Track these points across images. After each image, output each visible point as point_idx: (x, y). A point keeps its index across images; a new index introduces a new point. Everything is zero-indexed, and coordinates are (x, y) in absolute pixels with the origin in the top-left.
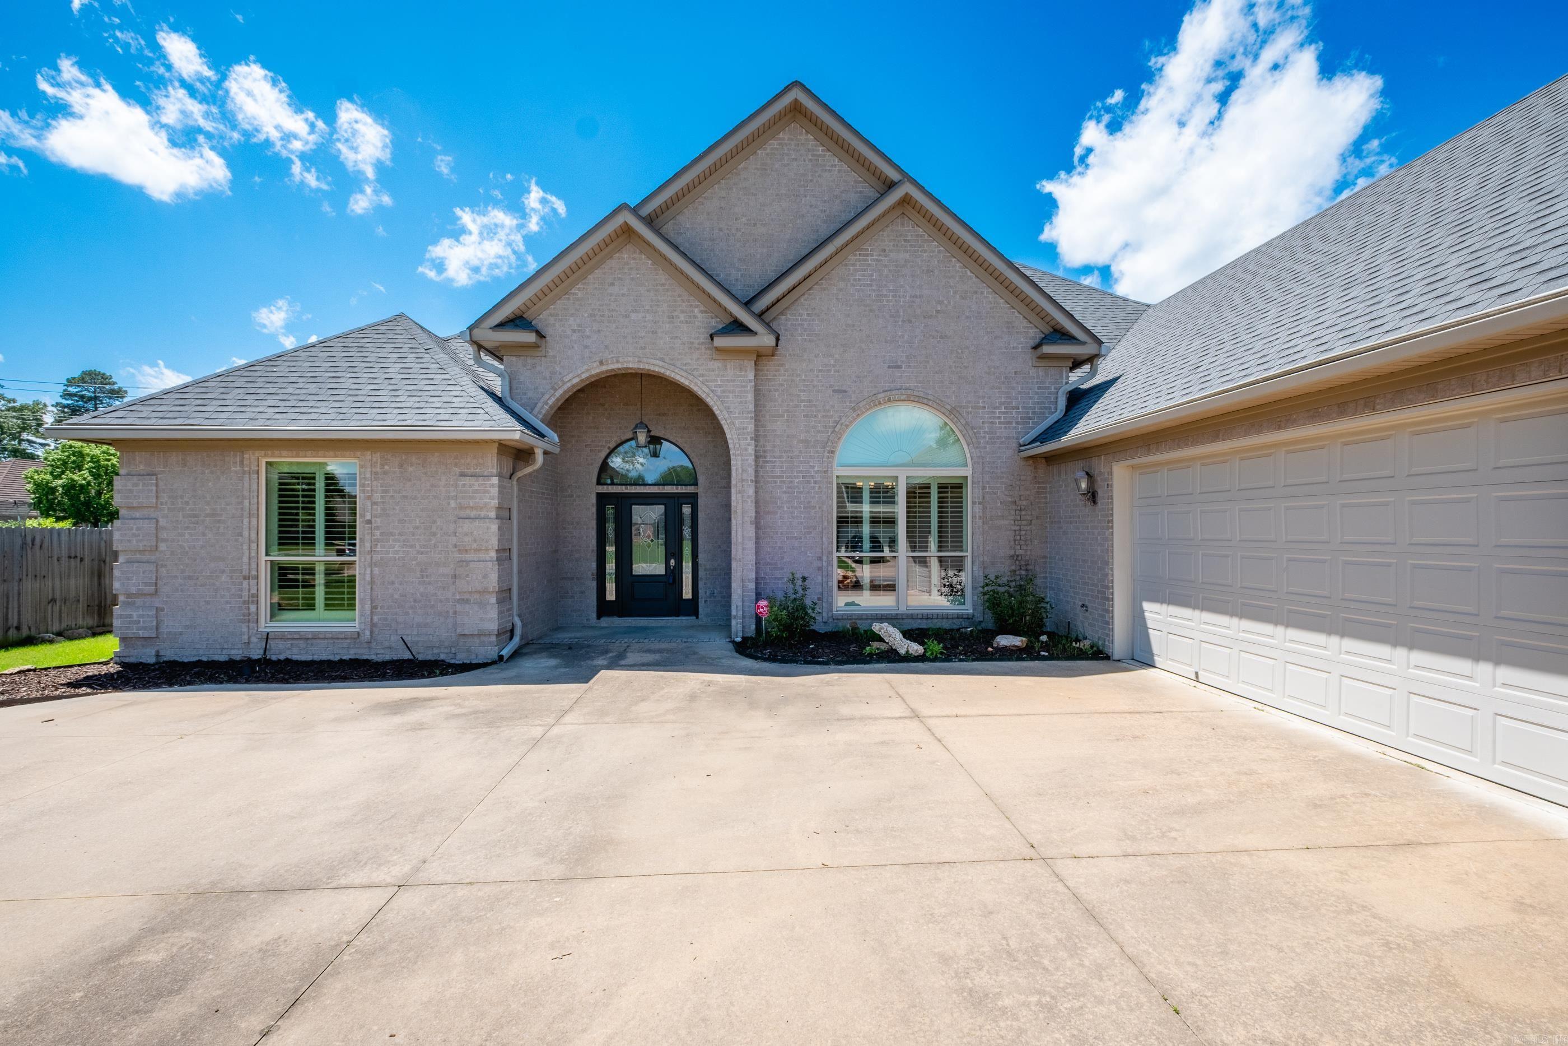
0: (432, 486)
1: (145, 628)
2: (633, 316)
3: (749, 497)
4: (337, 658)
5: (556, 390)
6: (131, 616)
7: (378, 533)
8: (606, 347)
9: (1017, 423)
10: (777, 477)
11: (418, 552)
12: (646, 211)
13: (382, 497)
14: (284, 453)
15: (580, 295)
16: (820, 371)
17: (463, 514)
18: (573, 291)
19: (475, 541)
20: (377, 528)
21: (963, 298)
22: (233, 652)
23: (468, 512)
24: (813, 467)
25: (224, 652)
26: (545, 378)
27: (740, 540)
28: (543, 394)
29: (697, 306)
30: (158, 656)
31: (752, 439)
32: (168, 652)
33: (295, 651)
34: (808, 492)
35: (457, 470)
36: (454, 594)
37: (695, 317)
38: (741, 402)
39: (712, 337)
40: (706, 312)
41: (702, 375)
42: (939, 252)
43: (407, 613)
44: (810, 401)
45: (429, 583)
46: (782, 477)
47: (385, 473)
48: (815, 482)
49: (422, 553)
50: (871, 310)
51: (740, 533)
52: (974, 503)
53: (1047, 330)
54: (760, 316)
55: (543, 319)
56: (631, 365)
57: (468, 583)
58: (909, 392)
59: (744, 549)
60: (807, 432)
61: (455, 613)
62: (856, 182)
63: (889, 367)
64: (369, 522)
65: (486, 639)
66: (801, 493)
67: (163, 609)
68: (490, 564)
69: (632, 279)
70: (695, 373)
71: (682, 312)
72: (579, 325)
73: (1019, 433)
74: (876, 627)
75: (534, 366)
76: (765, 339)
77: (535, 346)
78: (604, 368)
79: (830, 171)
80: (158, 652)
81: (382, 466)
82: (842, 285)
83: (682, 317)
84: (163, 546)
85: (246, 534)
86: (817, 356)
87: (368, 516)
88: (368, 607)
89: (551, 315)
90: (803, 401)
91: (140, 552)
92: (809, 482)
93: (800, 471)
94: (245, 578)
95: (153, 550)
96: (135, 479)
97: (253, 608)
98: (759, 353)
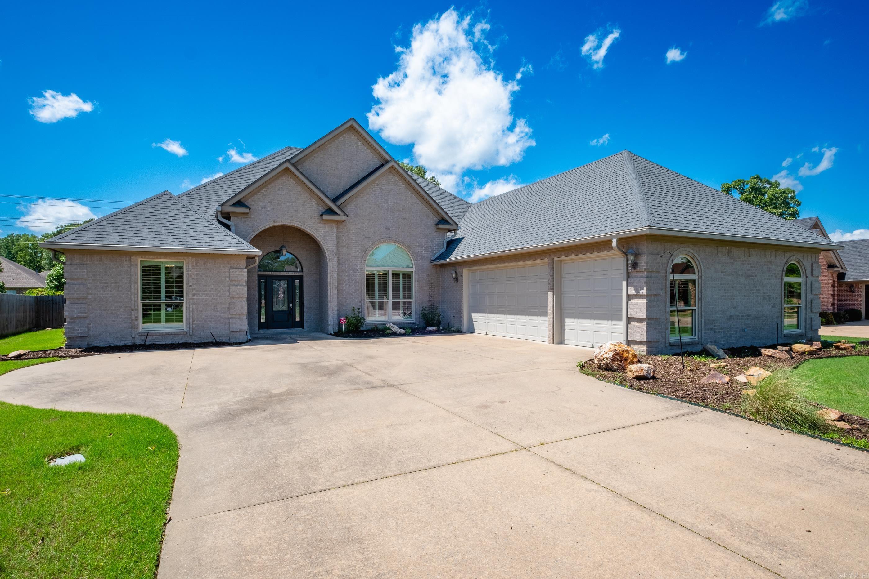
0: (218, 272)
1: (80, 333)
2: (288, 204)
3: (335, 278)
4: (177, 342)
5: (255, 232)
6: (74, 327)
7: (194, 291)
8: (277, 216)
9: (430, 252)
11: (212, 299)
12: (293, 161)
13: (196, 276)
14: (151, 257)
15: (265, 193)
16: (360, 229)
17: (231, 283)
18: (263, 191)
19: (238, 294)
20: (194, 289)
21: (411, 205)
22: (126, 342)
23: (234, 282)
24: (358, 266)
25: (122, 342)
26: (250, 227)
27: (332, 295)
28: (249, 234)
29: (314, 202)
30: (88, 345)
31: (336, 255)
32: (93, 343)
33: (157, 341)
34: (356, 276)
35: (229, 266)
36: (228, 316)
37: (313, 206)
38: (331, 241)
39: (321, 215)
40: (317, 204)
41: (316, 229)
42: (403, 187)
43: (208, 324)
44: (356, 241)
45: (218, 311)
46: (345, 270)
47: (198, 266)
48: (358, 272)
49: (214, 299)
50: (379, 207)
51: (332, 292)
52: (415, 281)
53: (440, 219)
54: (338, 207)
55: (248, 202)
56: (287, 224)
57: (235, 311)
58: (393, 239)
59: (333, 298)
60: (355, 252)
61: (229, 323)
62: (373, 157)
63: (385, 229)
64: (191, 286)
65: (242, 333)
66: (353, 276)
67: (90, 324)
68: (244, 303)
69: (287, 188)
70: (314, 228)
71: (308, 203)
72: (264, 206)
73: (431, 256)
74: (388, 325)
75: (245, 222)
76: (343, 217)
77: (248, 213)
78: (275, 224)
79: (363, 152)
80: (88, 343)
81: (196, 263)
82: (368, 196)
83: (308, 205)
84: (90, 297)
85: (133, 291)
86: (359, 223)
87: (191, 284)
88: (191, 321)
89: (252, 201)
90: (353, 241)
91: (77, 299)
92: (356, 272)
93: (353, 268)
94: (132, 310)
95: (85, 298)
96: (75, 267)
97: (136, 323)
98: (339, 222)
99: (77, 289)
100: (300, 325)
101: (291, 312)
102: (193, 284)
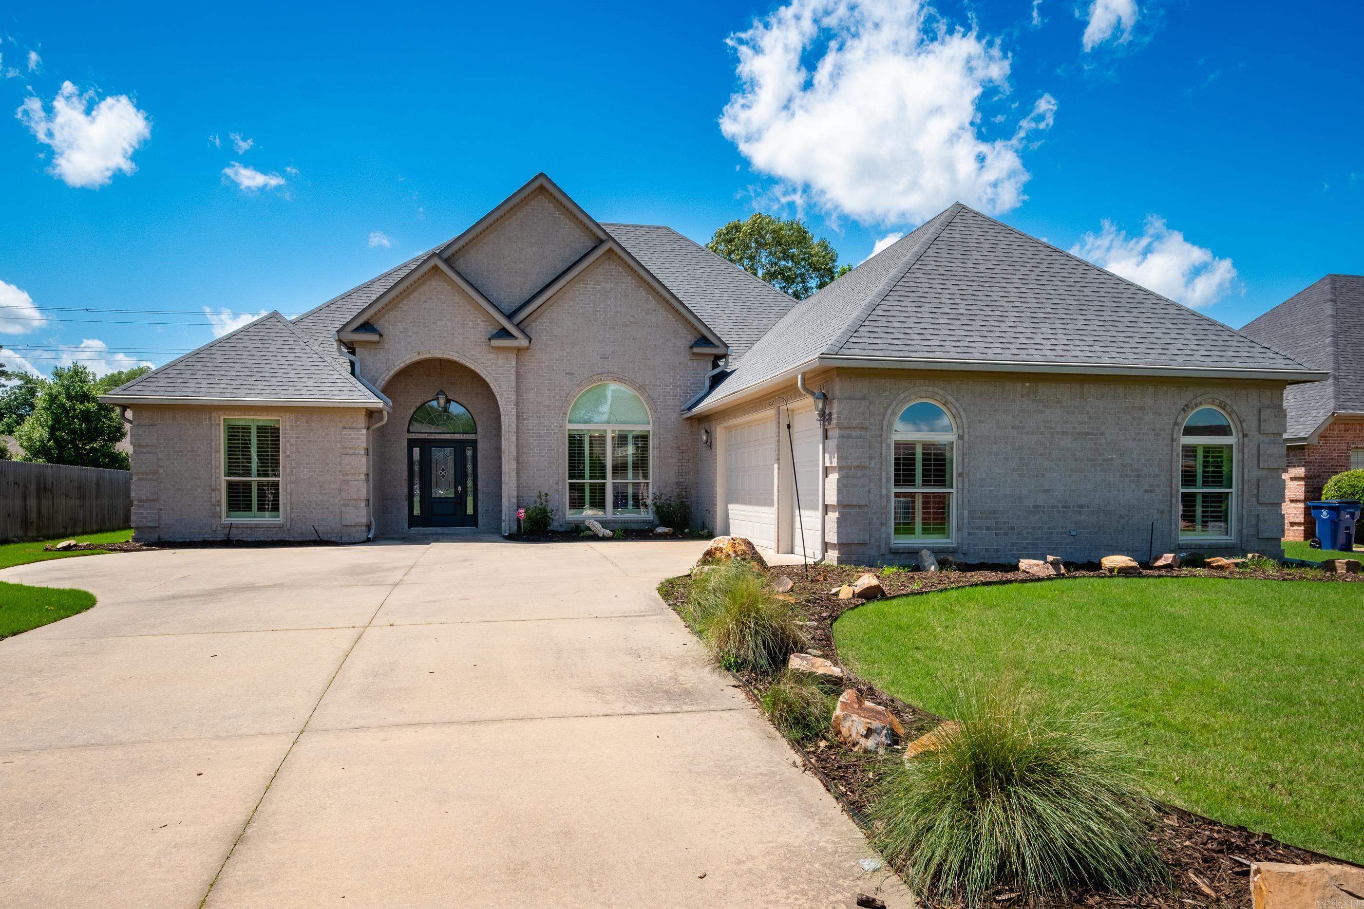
0: (326, 434)
1: (151, 521)
2: (439, 323)
3: (513, 442)
4: (270, 539)
5: (389, 371)
6: (142, 514)
7: (294, 463)
8: (422, 344)
9: (680, 396)
10: (530, 430)
11: (318, 475)
12: (446, 255)
13: (296, 441)
14: (236, 413)
15: (404, 308)
16: (557, 360)
17: (344, 452)
18: (400, 306)
19: (353, 468)
20: (294, 460)
21: (647, 314)
22: (206, 536)
23: (348, 451)
24: (553, 423)
25: (200, 535)
26: (383, 363)
27: (507, 471)
28: (381, 374)
29: (480, 318)
30: (159, 538)
31: (514, 405)
32: (165, 536)
33: (244, 535)
34: (550, 440)
35: (341, 425)
36: (339, 501)
37: (479, 325)
38: (508, 381)
39: (489, 339)
40: (485, 321)
41: (483, 363)
42: (632, 283)
43: (312, 512)
44: (551, 380)
45: (325, 494)
46: (533, 430)
47: (298, 426)
48: (554, 433)
49: (320, 476)
50: (591, 321)
51: (507, 466)
52: (653, 448)
53: (699, 337)
54: (518, 325)
55: (380, 325)
56: (438, 355)
57: (348, 494)
58: (614, 375)
59: (509, 477)
60: (550, 400)
61: (341, 512)
62: (578, 237)
63: (601, 358)
64: (288, 456)
65: (359, 528)
66: (545, 440)
67: (161, 510)
68: (361, 482)
69: (438, 298)
70: (479, 362)
71: (471, 321)
72: (404, 328)
73: (681, 403)
74: (587, 523)
75: (375, 355)
76: (523, 342)
77: (378, 342)
78: (421, 357)
80: (159, 535)
81: (296, 422)
82: (571, 303)
83: (470, 324)
84: (161, 471)
85: (213, 463)
86: (555, 350)
87: (288, 453)
88: (289, 508)
89: (386, 321)
90: (546, 380)
91: (147, 473)
92: (550, 433)
93: (545, 426)
94: (213, 490)
95: (156, 472)
96: (144, 428)
97: (218, 509)
98: (519, 350)
99: (146, 459)
100: (473, 521)
101: (460, 500)
102: (291, 453)
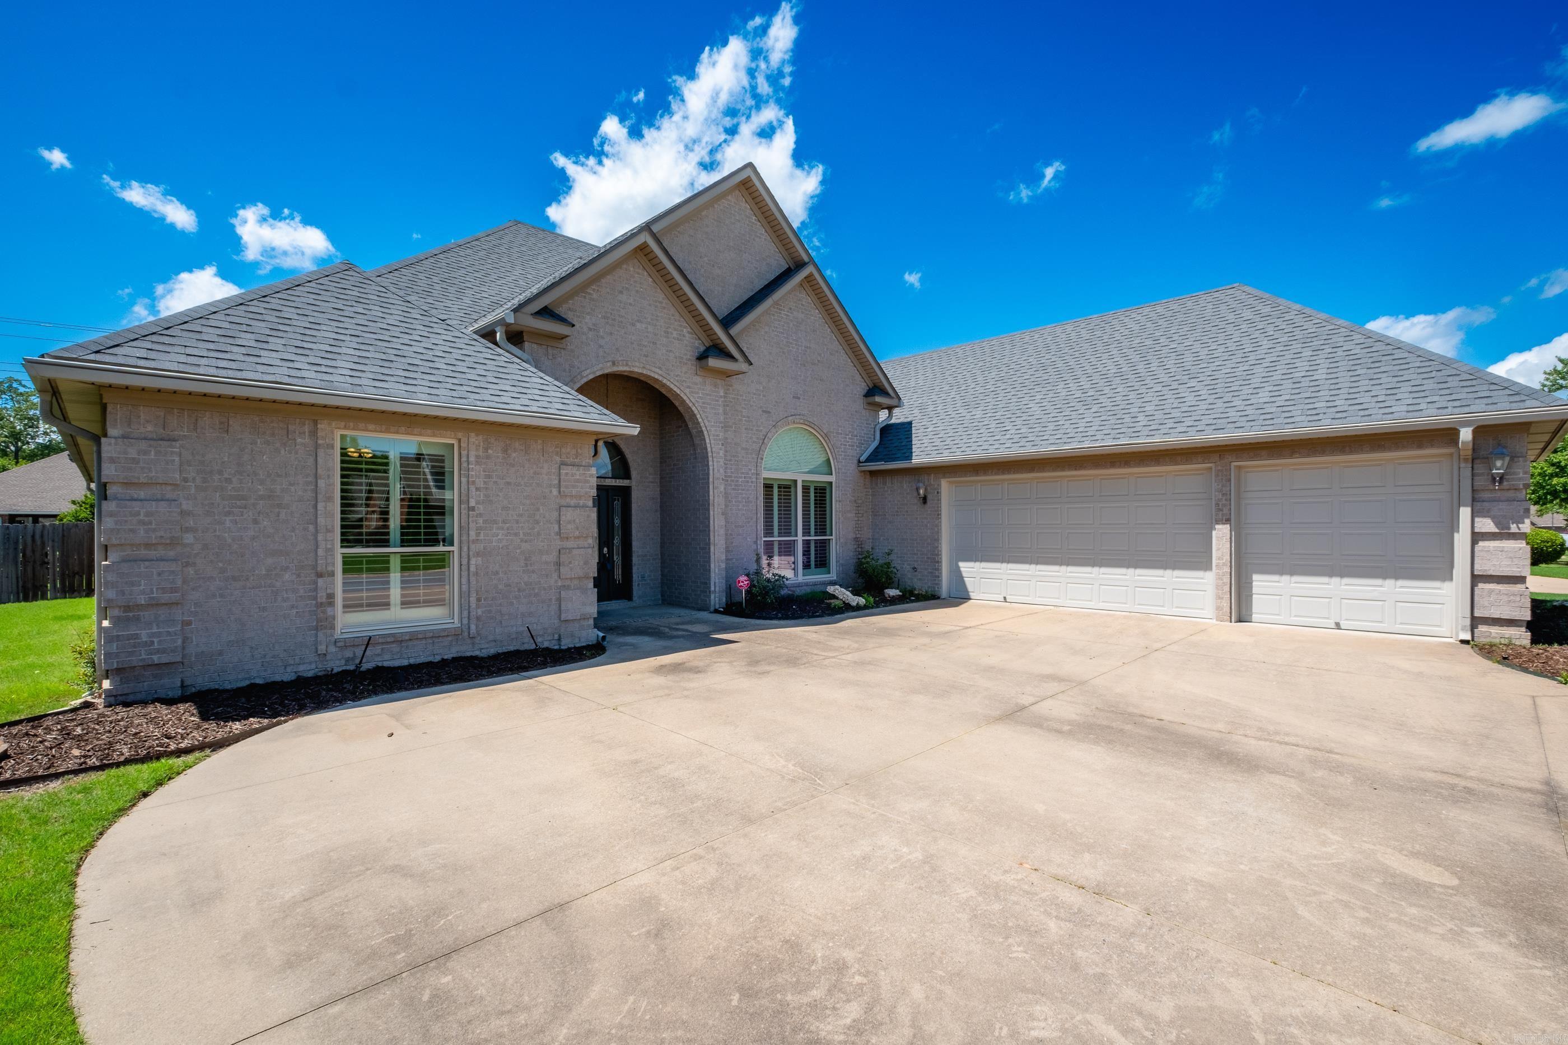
0: (535, 473)
1: (158, 651)
2: (638, 325)
3: (721, 492)
4: (438, 659)
6: (137, 636)
7: (481, 521)
8: (617, 349)
9: (858, 447)
11: (522, 541)
12: (655, 230)
13: (485, 482)
15: (595, 296)
16: (755, 394)
17: (564, 502)
18: (588, 291)
19: (577, 529)
20: (480, 515)
21: (831, 354)
22: (301, 668)
23: (569, 500)
24: (750, 470)
25: (289, 669)
26: (565, 371)
27: (716, 528)
29: (685, 327)
30: (183, 686)
31: (723, 444)
32: (199, 680)
33: (387, 657)
34: (749, 490)
35: (558, 459)
36: (556, 582)
37: (684, 336)
38: (715, 414)
39: (699, 357)
40: (696, 330)
41: (690, 387)
42: (818, 317)
43: (512, 604)
44: (748, 417)
45: (533, 572)
46: (733, 477)
47: (488, 457)
49: (526, 541)
50: (783, 352)
51: (716, 523)
52: (836, 501)
53: (874, 385)
54: (733, 342)
56: (636, 370)
57: (571, 569)
58: (805, 418)
59: (718, 535)
60: (747, 441)
61: (559, 600)
62: (773, 251)
63: (794, 397)
64: (473, 509)
65: (585, 623)
66: (743, 490)
67: (189, 623)
68: (590, 551)
69: (637, 291)
70: (685, 385)
71: (675, 330)
72: (594, 325)
73: (859, 453)
74: (831, 589)
75: (553, 357)
76: (740, 365)
77: (561, 338)
78: (615, 369)
79: (760, 238)
80: (182, 681)
81: (486, 449)
83: (675, 334)
84: (189, 538)
85: (321, 520)
86: (752, 382)
87: (472, 503)
88: (473, 600)
89: (570, 309)
90: (744, 417)
91: (148, 546)
92: (748, 482)
93: (743, 473)
94: (320, 575)
95: (174, 542)
96: (143, 445)
97: (329, 611)
98: (728, 375)
99: (148, 514)
100: (625, 592)
101: (607, 565)
102: (478, 503)
